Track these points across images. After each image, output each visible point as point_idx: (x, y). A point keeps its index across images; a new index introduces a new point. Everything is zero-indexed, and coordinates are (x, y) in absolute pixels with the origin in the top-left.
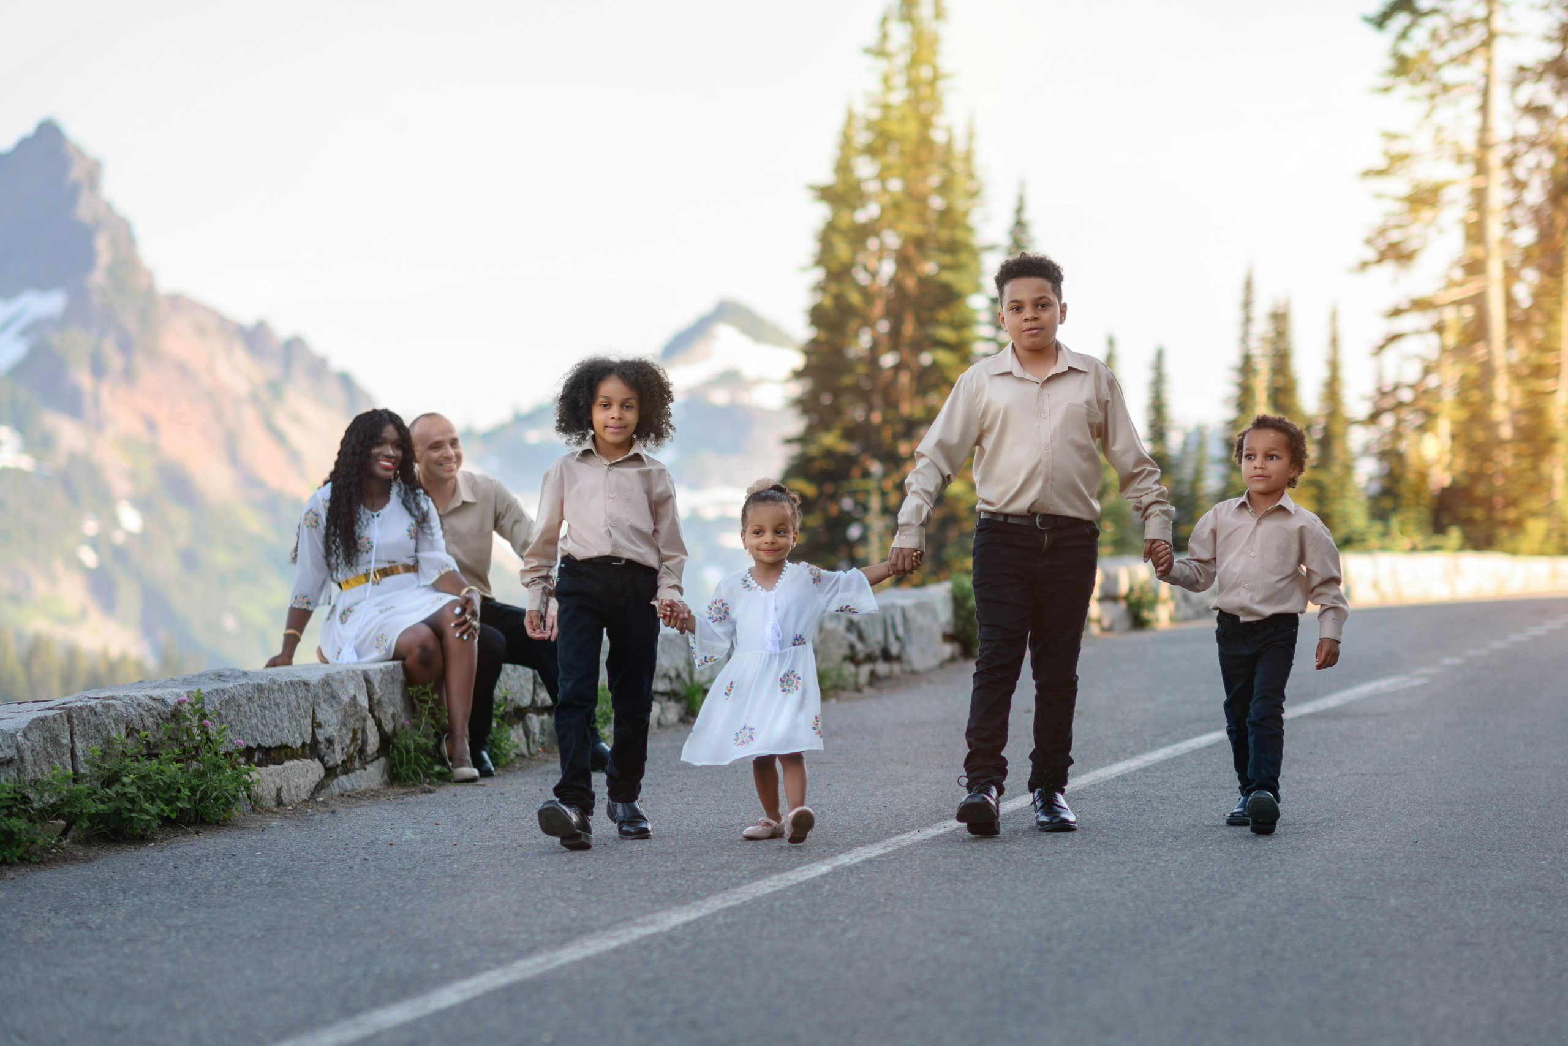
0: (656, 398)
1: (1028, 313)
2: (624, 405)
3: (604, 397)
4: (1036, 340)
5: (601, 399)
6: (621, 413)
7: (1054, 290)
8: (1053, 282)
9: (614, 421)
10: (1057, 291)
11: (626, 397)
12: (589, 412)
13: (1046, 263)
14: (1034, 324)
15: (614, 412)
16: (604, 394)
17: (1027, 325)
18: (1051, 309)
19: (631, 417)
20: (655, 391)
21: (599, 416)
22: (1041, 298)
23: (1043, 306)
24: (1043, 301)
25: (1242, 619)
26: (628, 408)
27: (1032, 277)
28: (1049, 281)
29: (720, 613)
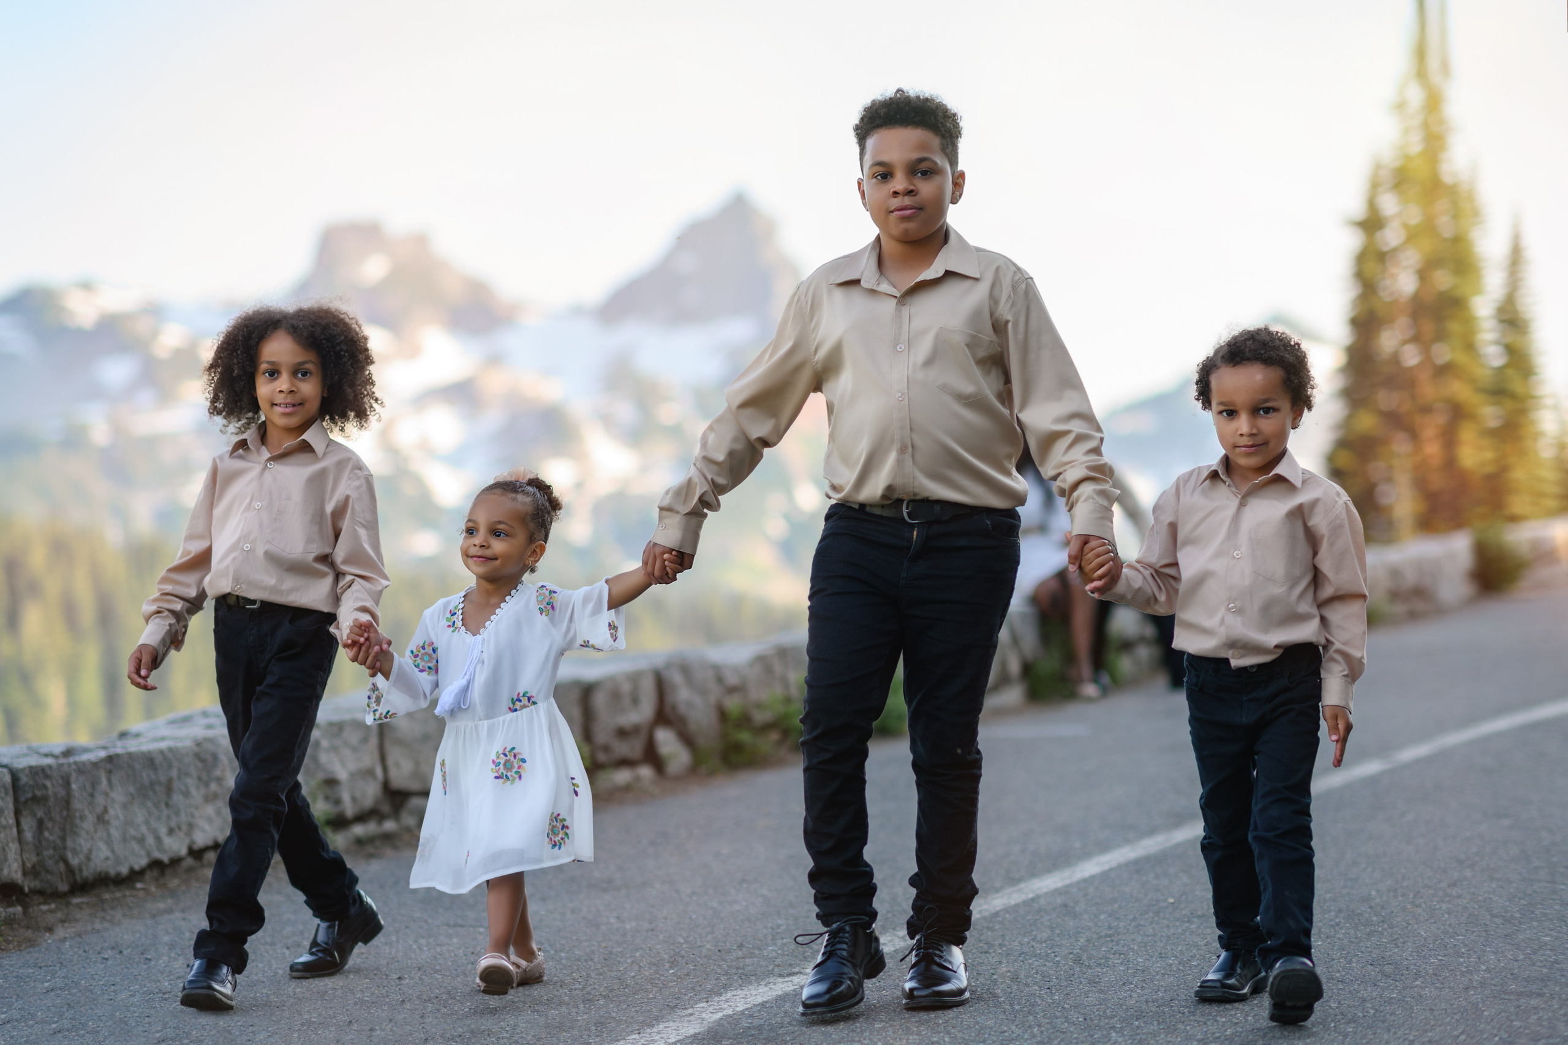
0: (344, 360)
1: (899, 183)
2: (299, 371)
3: (268, 362)
4: (911, 226)
5: (264, 366)
6: (293, 385)
7: (944, 149)
8: (943, 137)
9: (282, 395)
10: (948, 151)
11: (299, 360)
12: (252, 387)
13: (933, 106)
14: (907, 201)
15: (283, 382)
16: (268, 359)
17: (896, 202)
18: (937, 179)
19: (309, 388)
20: (341, 350)
21: (264, 389)
22: (921, 160)
23: (925, 173)
24: (924, 166)
25: (1235, 663)
26: (304, 374)
27: (910, 127)
28: (937, 135)
29: (429, 661)
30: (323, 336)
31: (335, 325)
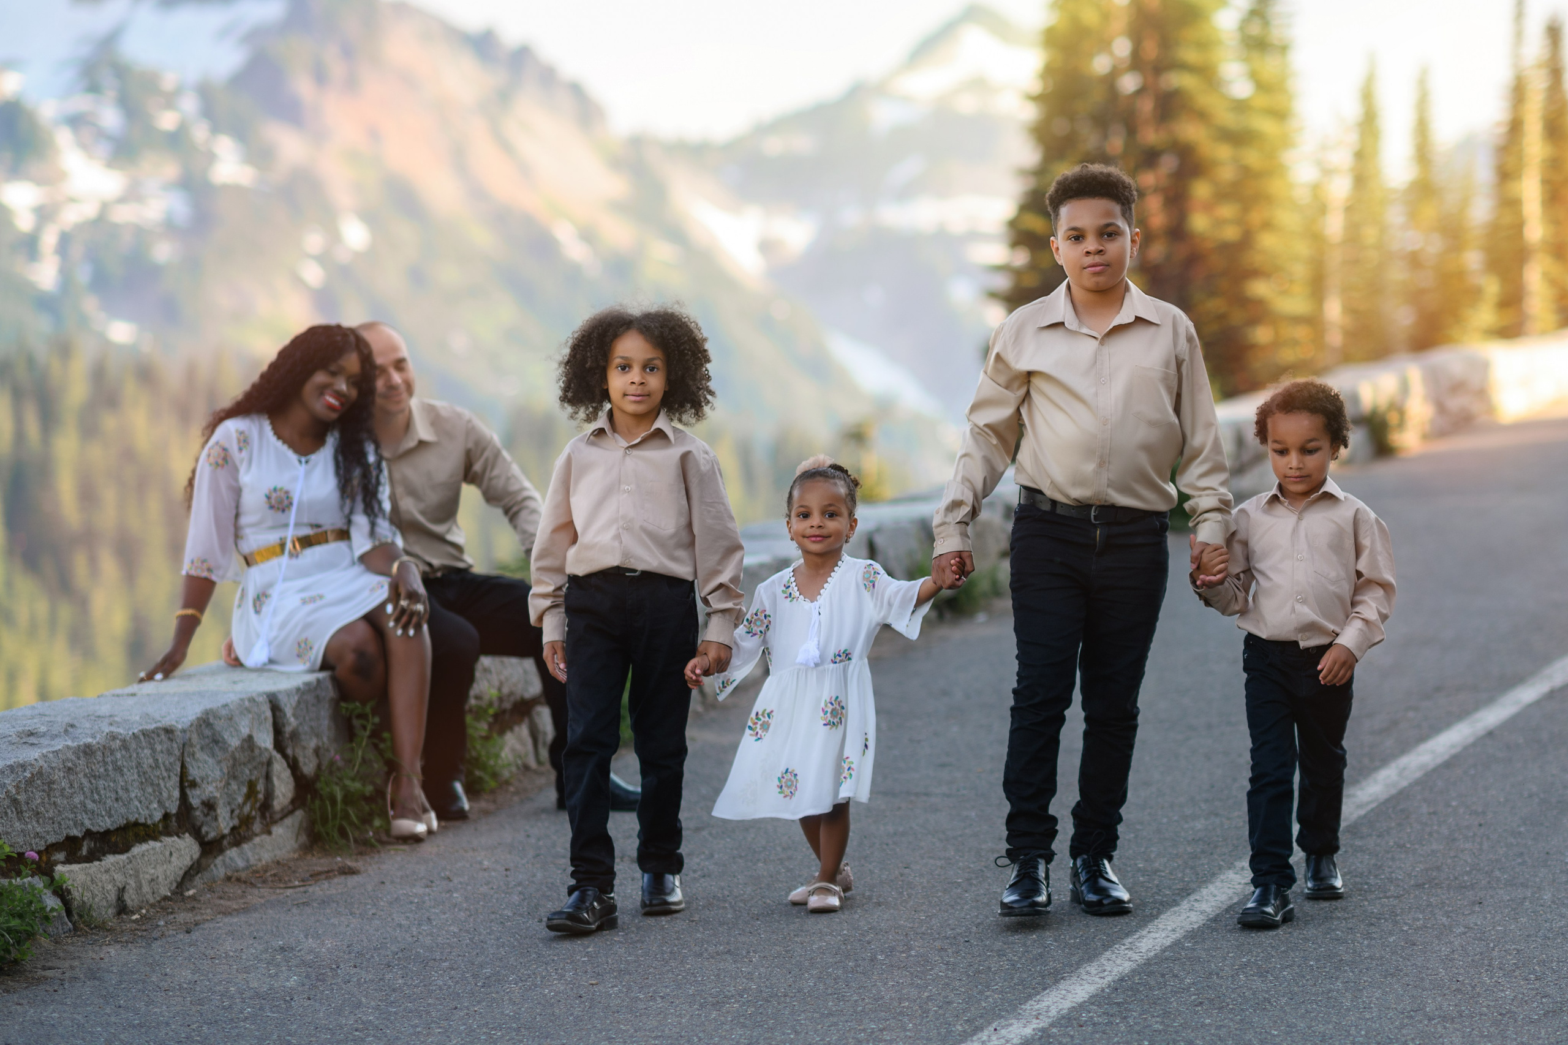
0: (688, 357)
1: (1091, 244)
2: (648, 367)
3: (622, 358)
4: (1101, 279)
5: (618, 361)
6: (643, 378)
7: (1124, 215)
8: (1123, 204)
9: (634, 386)
10: (1127, 216)
11: (650, 356)
12: (604, 378)
13: (1115, 180)
14: (1097, 259)
15: (635, 375)
16: (621, 354)
17: (1089, 260)
18: (1120, 239)
19: (656, 383)
20: (685, 349)
21: (617, 382)
22: (1108, 225)
23: (1110, 235)
24: (1110, 229)
25: (1303, 644)
26: (652, 370)
27: (1096, 198)
28: (1118, 203)
29: (761, 626)
30: (670, 337)
31: (680, 326)
